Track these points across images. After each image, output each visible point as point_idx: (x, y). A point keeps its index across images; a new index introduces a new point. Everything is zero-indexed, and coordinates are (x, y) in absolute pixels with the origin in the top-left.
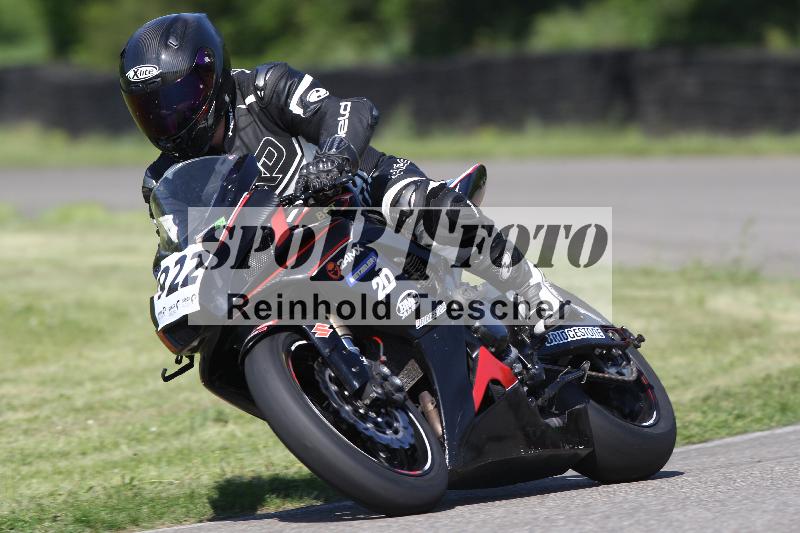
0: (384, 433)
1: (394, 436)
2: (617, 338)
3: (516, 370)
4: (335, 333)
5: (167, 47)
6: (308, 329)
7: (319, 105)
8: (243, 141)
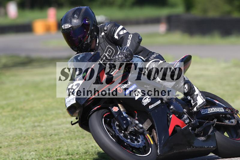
0: (134, 143)
1: (137, 144)
2: (229, 111)
3: (186, 122)
4: (120, 110)
5: (74, 18)
6: (111, 109)
7: (123, 35)
8: (101, 47)
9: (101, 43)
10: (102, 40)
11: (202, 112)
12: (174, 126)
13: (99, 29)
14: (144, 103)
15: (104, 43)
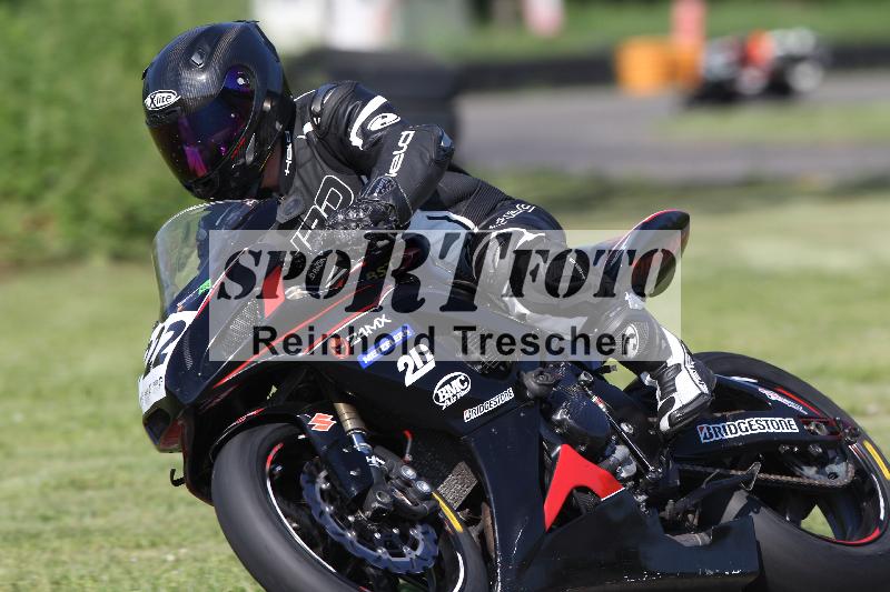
2: (823, 432)
3: (624, 475)
4: (339, 426)
5: (190, 65)
6: (304, 420)
7: (379, 134)
8: (302, 180)
9: (303, 165)
10: (306, 154)
11: (702, 436)
12: (569, 490)
13: (298, 110)
14: (441, 399)
15: (314, 166)
